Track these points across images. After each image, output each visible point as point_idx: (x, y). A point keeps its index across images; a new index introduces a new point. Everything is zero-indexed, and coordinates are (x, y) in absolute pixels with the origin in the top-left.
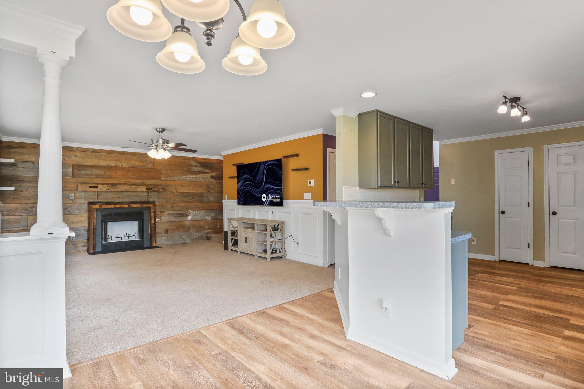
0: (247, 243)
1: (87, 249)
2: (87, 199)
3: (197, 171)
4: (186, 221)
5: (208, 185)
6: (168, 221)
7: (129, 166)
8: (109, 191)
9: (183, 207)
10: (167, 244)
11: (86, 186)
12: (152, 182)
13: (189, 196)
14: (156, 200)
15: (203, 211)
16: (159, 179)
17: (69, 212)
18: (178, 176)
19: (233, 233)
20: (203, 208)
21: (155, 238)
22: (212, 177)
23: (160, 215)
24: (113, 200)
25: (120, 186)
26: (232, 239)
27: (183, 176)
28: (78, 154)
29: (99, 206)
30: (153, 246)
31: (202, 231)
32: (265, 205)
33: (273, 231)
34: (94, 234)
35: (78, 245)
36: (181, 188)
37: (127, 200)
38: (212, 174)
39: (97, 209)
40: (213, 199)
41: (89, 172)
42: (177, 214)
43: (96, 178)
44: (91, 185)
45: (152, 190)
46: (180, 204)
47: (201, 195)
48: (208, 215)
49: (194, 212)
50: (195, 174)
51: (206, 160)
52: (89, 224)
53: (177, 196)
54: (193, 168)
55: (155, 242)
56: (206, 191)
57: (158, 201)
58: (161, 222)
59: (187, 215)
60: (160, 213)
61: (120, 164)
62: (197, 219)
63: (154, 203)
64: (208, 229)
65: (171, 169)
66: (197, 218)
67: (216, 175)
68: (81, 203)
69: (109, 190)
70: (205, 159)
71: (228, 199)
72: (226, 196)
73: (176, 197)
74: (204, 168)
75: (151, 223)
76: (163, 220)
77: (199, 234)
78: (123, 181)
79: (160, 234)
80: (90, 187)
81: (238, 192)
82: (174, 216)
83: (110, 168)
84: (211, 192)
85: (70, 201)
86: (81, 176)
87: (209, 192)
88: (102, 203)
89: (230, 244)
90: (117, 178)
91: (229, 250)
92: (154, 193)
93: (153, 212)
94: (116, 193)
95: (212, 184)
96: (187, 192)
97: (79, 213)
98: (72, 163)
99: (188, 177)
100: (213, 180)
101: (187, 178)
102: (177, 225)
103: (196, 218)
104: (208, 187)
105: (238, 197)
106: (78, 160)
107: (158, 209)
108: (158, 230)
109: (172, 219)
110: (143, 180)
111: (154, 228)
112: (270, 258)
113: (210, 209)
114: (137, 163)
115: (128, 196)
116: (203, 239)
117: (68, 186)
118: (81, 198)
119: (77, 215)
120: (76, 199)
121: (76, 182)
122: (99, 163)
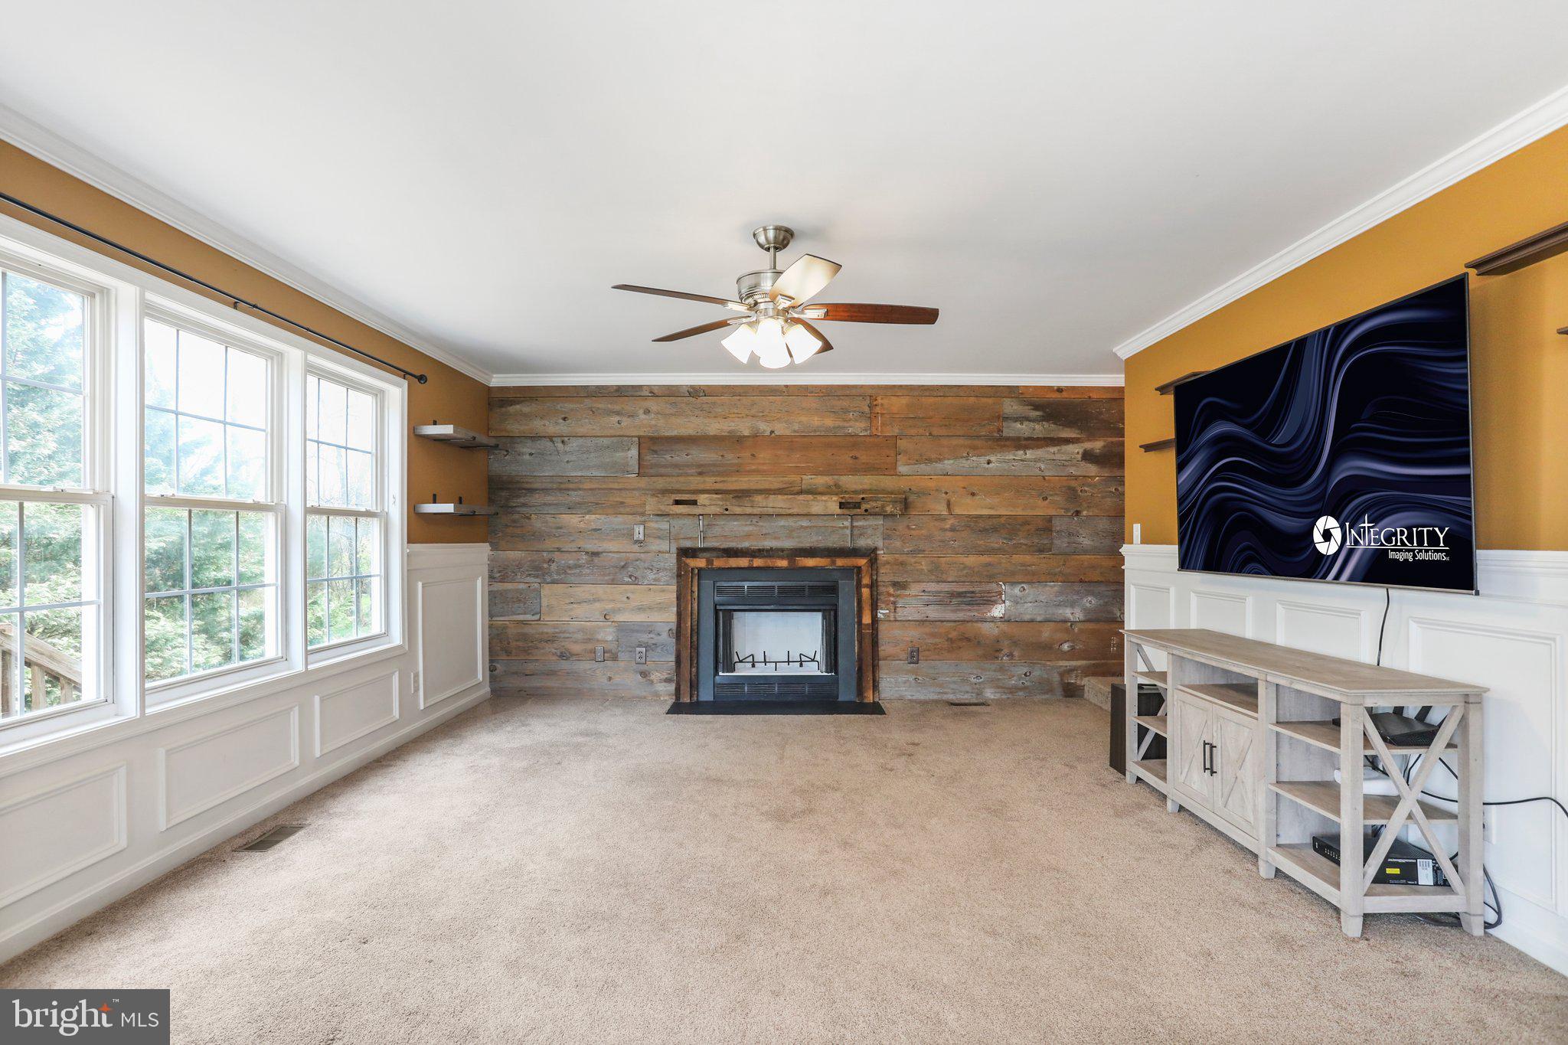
0: (1213, 772)
1: (676, 689)
2: (677, 539)
3: (1027, 435)
4: (984, 620)
5: (1074, 490)
6: (917, 617)
7: (795, 431)
8: (727, 512)
9: (976, 570)
10: (914, 698)
11: (665, 498)
12: (865, 481)
13: (995, 529)
14: (880, 544)
15: (1051, 587)
16: (891, 470)
17: (630, 577)
18: (956, 458)
19: (1152, 702)
20: (1052, 576)
21: (874, 676)
22: (1088, 456)
23: (893, 596)
24: (745, 544)
25: (758, 498)
26: (1142, 732)
27: (974, 458)
28: (653, 405)
29: (704, 560)
30: (866, 701)
31: (1048, 663)
32: (1337, 577)
33: (1391, 741)
34: (691, 647)
35: (653, 677)
36: (969, 500)
37: (788, 544)
38: (1088, 445)
39: (700, 570)
40: (1092, 543)
41: (680, 457)
42: (953, 595)
43: (700, 474)
44: (679, 497)
45: (861, 508)
46: (962, 559)
47: (1046, 527)
48: (1072, 605)
49: (1017, 590)
50: (1018, 447)
51: (1064, 393)
52: (679, 614)
53: (953, 529)
54: (1014, 424)
55: (876, 687)
56: (1062, 512)
57: (887, 548)
58: (896, 621)
59: (990, 602)
60: (891, 590)
61: (764, 427)
62: (1027, 617)
63: (871, 554)
64: (1072, 654)
65: (930, 434)
66: (1029, 611)
67: (1104, 447)
68: (662, 550)
69: (727, 510)
70: (1060, 390)
71: (1145, 541)
72: (1137, 529)
73: (949, 534)
74: (1055, 424)
75: (860, 623)
76: (901, 614)
77: (1037, 673)
78: (774, 482)
79: (894, 662)
80: (677, 502)
81: (1179, 512)
82: (940, 603)
83: (736, 441)
84: (1085, 513)
86: (662, 471)
87: (1078, 513)
88: (715, 554)
89: (1133, 752)
90: (758, 472)
91: (1129, 778)
92: (872, 522)
93: (867, 586)
94: (754, 520)
95: (1089, 485)
96: (990, 517)
97: (655, 580)
98: (637, 434)
99: (993, 458)
100: (1092, 469)
101: (991, 465)
102: (953, 635)
103: (1022, 610)
104: (1072, 494)
105: (1179, 533)
106: (653, 422)
107: (885, 575)
108: (885, 649)
109: (933, 613)
110: (836, 477)
111: (871, 639)
112: (1366, 916)
113: (1080, 581)
114: (816, 421)
115: (792, 530)
116: (1051, 691)
117: (628, 501)
118: (659, 537)
119: (651, 587)
120: (647, 540)
121: (648, 488)
122: (707, 428)
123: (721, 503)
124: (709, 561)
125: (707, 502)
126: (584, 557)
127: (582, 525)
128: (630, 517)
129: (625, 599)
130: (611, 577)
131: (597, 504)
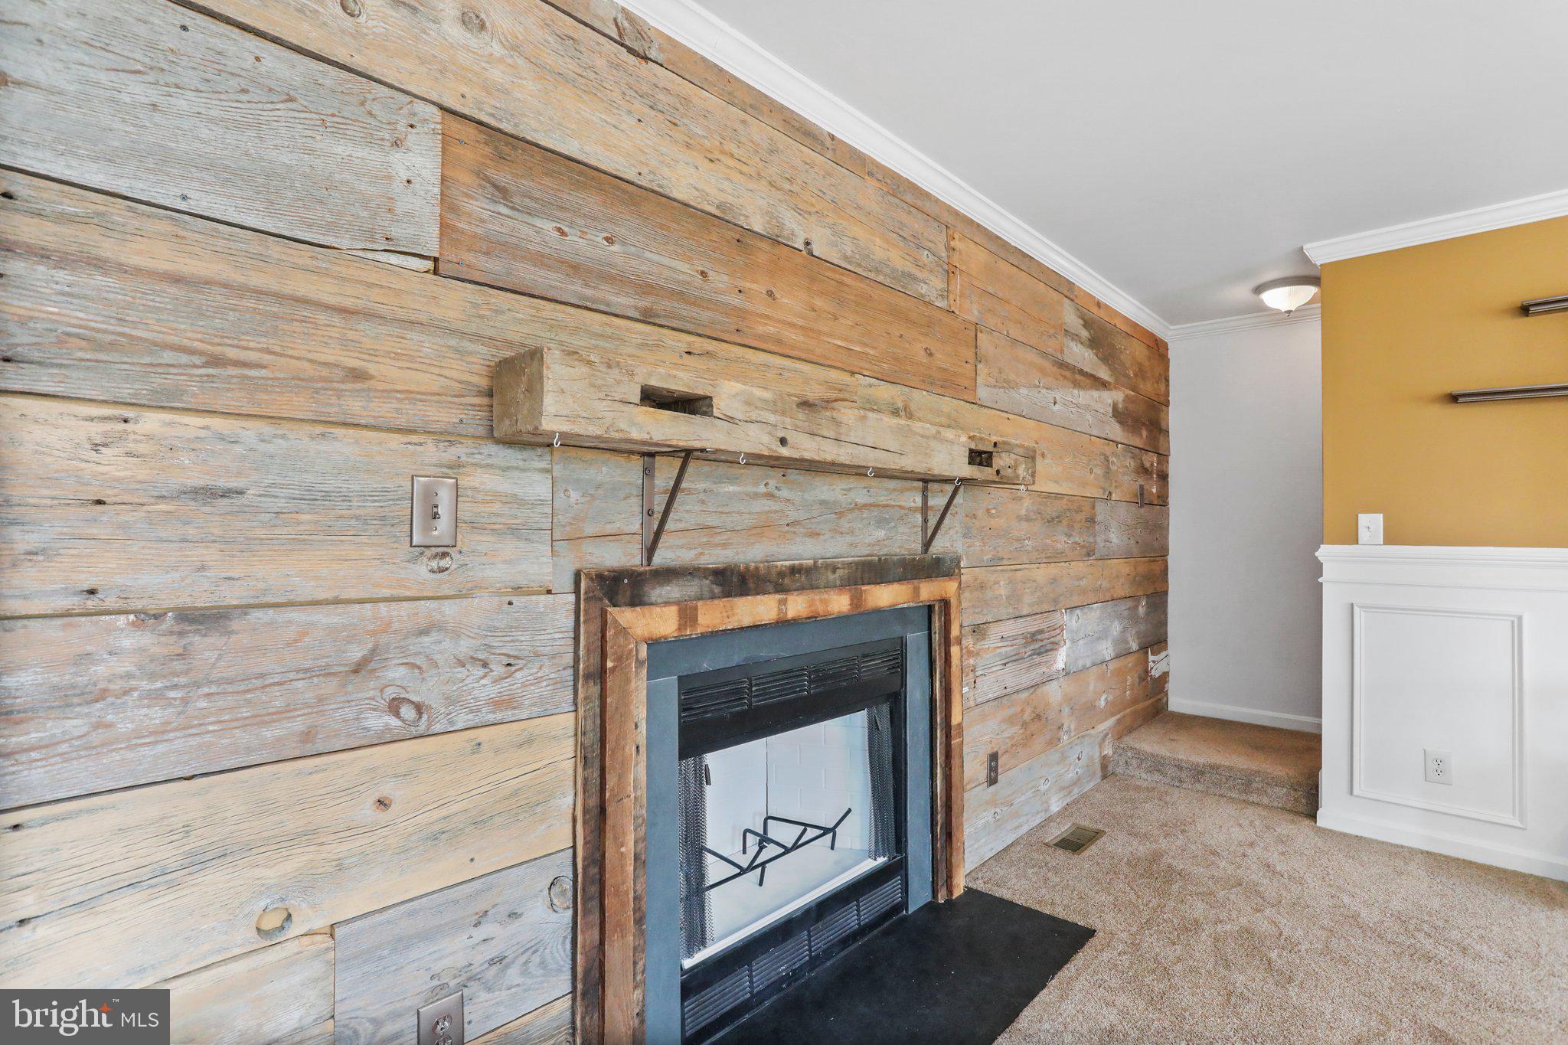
2: (576, 539)
4: (1051, 679)
10: (994, 852)
17: (394, 707)
18: (1030, 387)
21: (963, 833)
22: (1116, 412)
23: (973, 654)
27: (1044, 391)
29: (673, 610)
38: (1116, 395)
39: (655, 647)
41: (587, 238)
42: (1027, 639)
45: (990, 465)
47: (1091, 516)
48: (1107, 636)
50: (1075, 387)
54: (1071, 344)
55: (963, 858)
57: (966, 555)
58: (976, 706)
61: (797, 229)
63: (956, 569)
64: (1106, 713)
65: (1007, 333)
68: (518, 590)
74: (1097, 355)
82: (1016, 658)
83: (737, 239)
84: (1114, 496)
85: (414, 560)
87: (1110, 495)
88: (694, 588)
97: (498, 704)
99: (1058, 396)
101: (1057, 407)
102: (1027, 714)
104: (1107, 467)
109: (1010, 677)
111: (961, 755)
113: (1111, 599)
116: (1094, 774)
117: (382, 369)
118: (513, 531)
119: (482, 734)
120: (466, 540)
121: (472, 328)
122: (666, 172)
123: (772, 418)
124: (688, 615)
125: (737, 410)
126: (127, 642)
127: (113, 464)
128: (395, 441)
129: (367, 811)
130: (298, 725)
131: (216, 361)
